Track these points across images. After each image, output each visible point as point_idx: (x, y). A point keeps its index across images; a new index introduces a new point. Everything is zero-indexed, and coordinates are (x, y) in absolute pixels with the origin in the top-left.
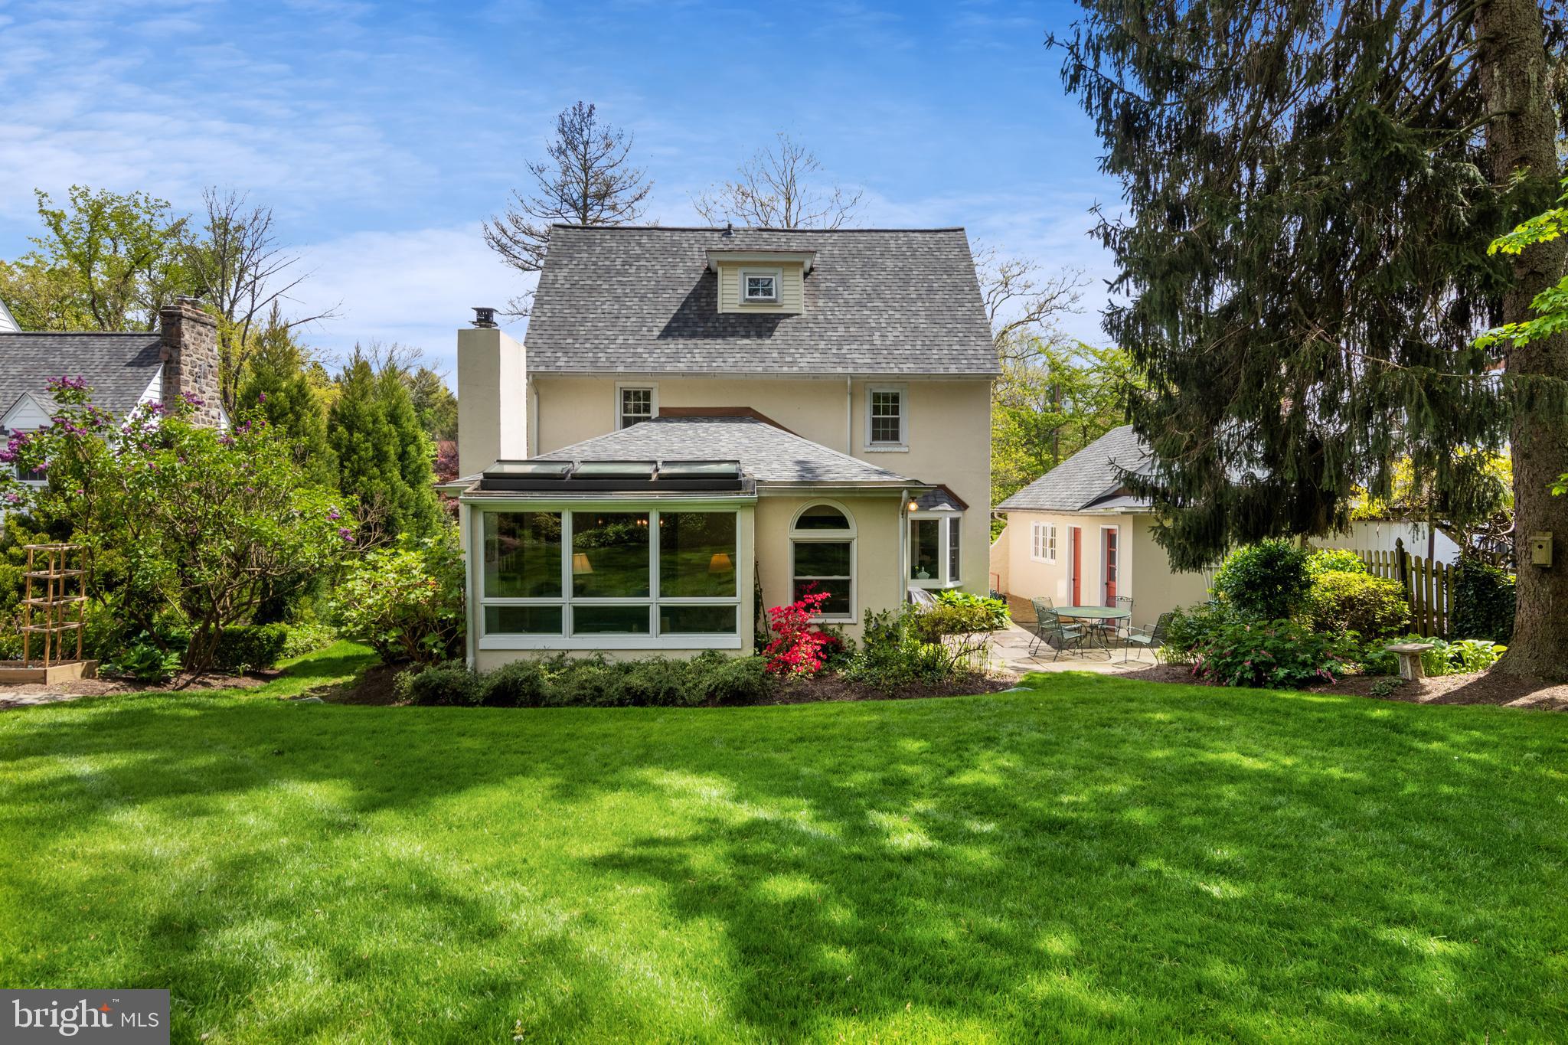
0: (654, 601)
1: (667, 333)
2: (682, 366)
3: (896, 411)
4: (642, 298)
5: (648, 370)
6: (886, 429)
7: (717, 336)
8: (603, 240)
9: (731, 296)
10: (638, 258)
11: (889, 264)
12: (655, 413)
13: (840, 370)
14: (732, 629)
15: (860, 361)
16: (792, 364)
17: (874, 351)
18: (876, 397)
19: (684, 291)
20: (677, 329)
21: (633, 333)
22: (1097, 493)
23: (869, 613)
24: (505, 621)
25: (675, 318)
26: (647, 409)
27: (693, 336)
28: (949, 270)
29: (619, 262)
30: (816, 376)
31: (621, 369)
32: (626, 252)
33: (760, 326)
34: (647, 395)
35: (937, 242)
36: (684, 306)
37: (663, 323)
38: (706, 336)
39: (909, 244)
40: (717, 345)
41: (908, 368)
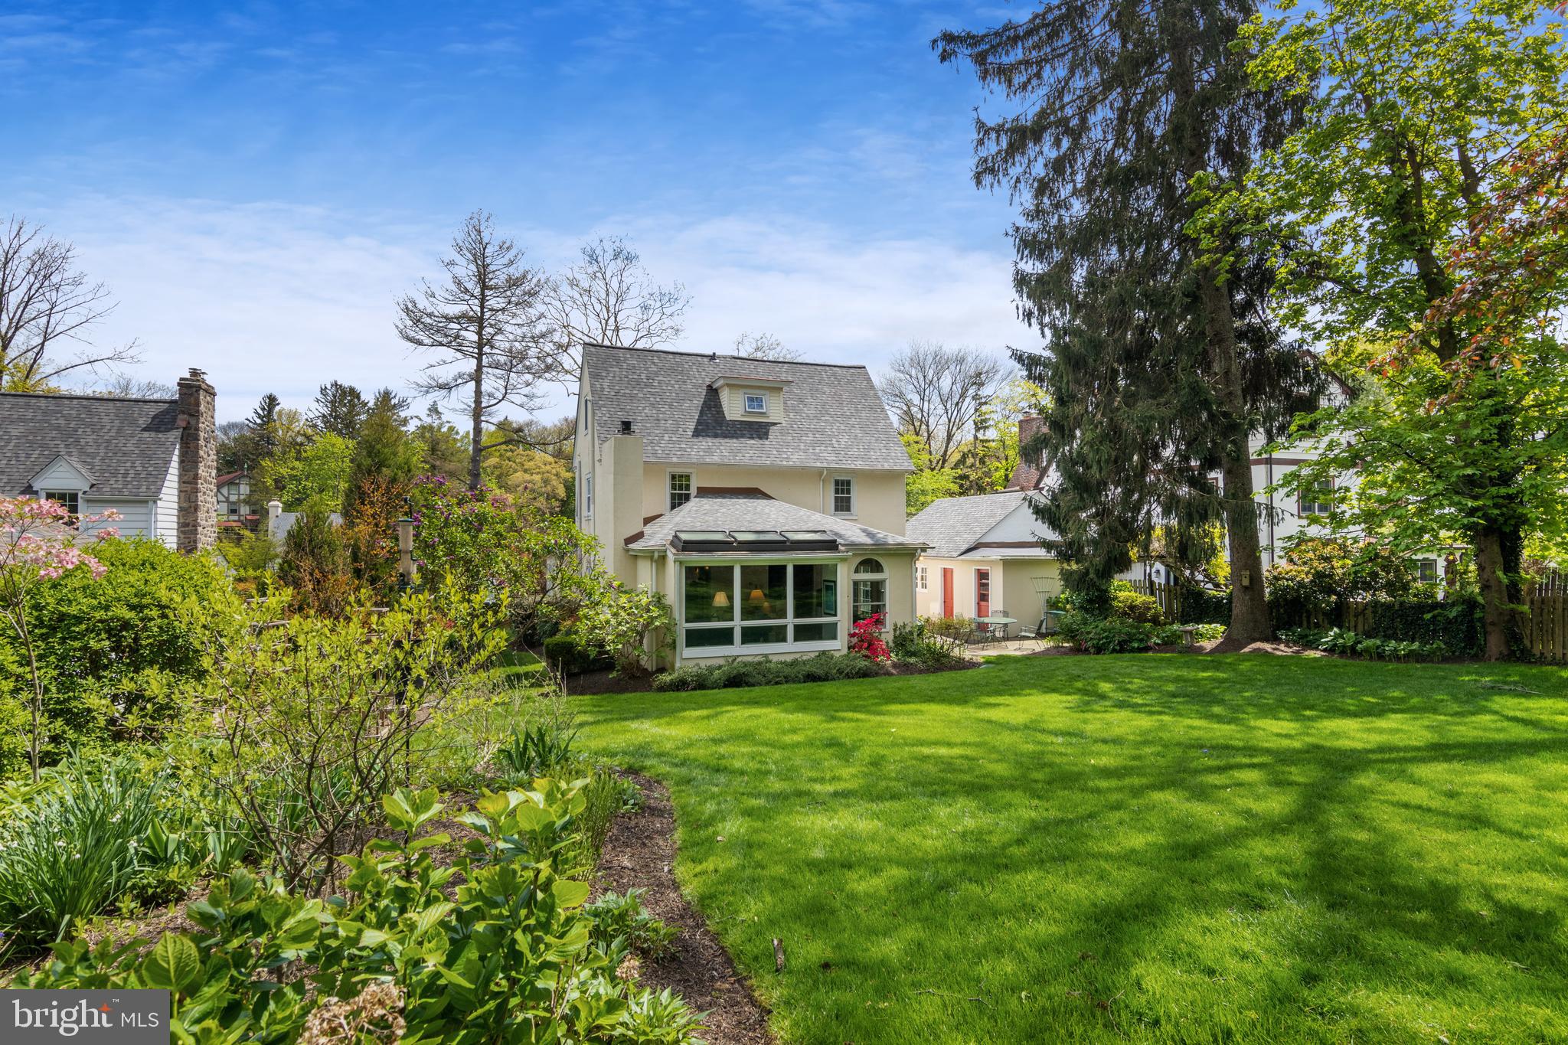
0: (790, 621)
1: (697, 433)
2: (716, 459)
3: (849, 492)
4: (671, 406)
5: (694, 461)
6: (843, 505)
7: (732, 437)
8: (626, 359)
9: (734, 407)
10: (657, 374)
11: (826, 389)
12: (693, 491)
13: (818, 465)
14: (835, 637)
15: (827, 459)
16: (788, 459)
17: (837, 452)
18: (837, 482)
19: (699, 402)
20: (703, 431)
21: (675, 432)
22: (965, 547)
23: (895, 625)
24: (696, 639)
25: (699, 423)
26: (688, 487)
27: (716, 436)
28: (865, 396)
29: (643, 376)
30: (803, 468)
31: (675, 460)
32: (646, 369)
33: (759, 430)
34: (688, 477)
35: (852, 375)
36: (702, 413)
37: (692, 426)
38: (725, 437)
39: (834, 374)
40: (734, 443)
41: (859, 465)
